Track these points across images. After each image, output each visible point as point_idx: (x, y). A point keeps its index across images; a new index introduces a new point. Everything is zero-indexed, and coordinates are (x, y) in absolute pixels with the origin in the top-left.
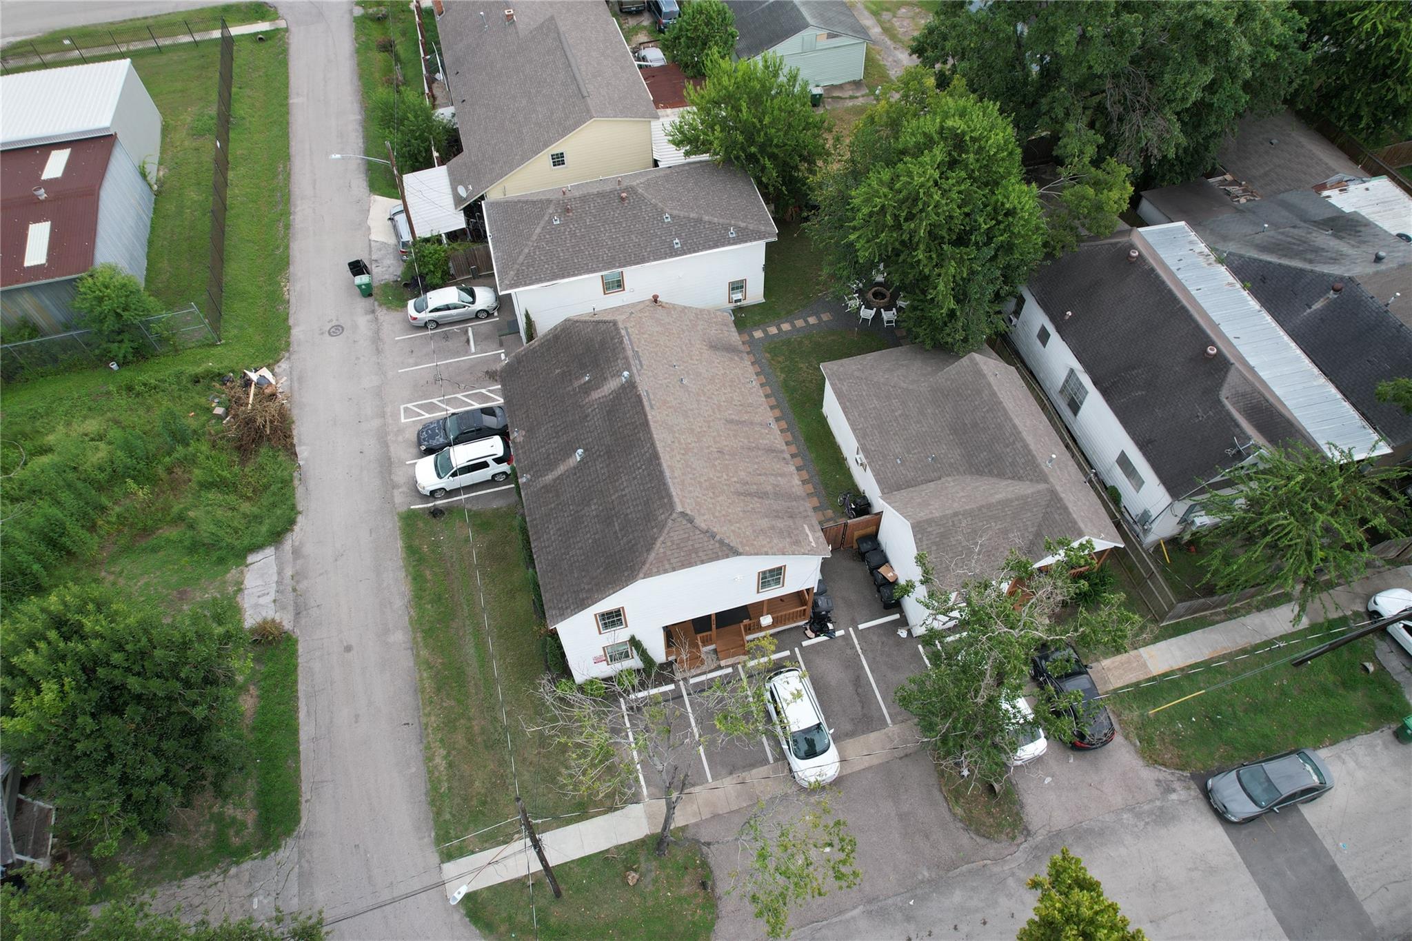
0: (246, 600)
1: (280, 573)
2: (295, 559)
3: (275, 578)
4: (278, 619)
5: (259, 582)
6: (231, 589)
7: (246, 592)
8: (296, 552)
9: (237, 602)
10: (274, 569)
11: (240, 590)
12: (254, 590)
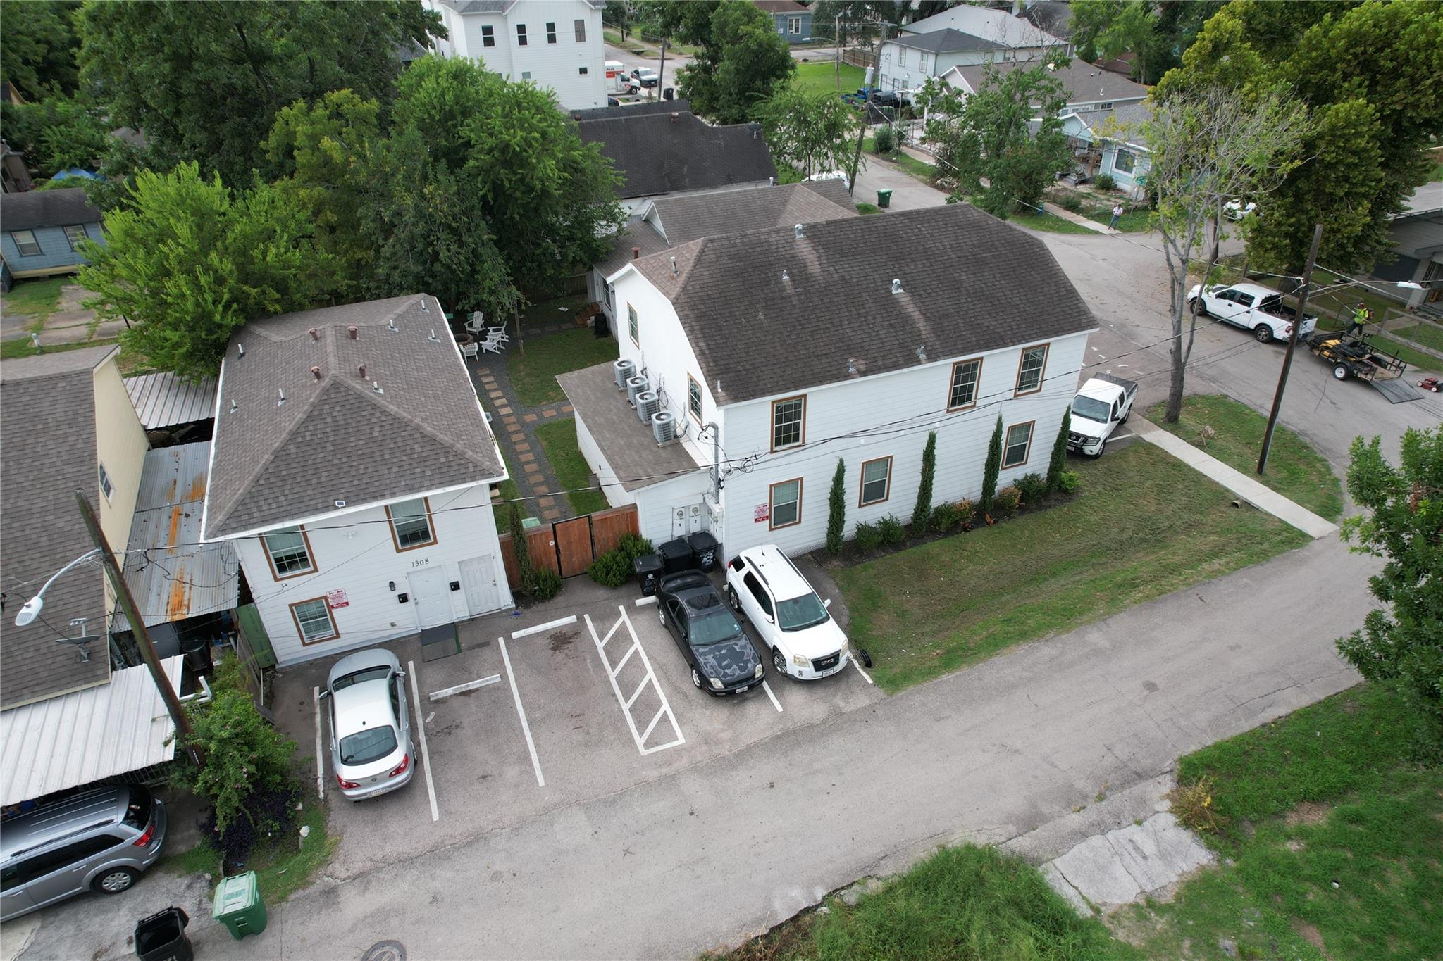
0: (1163, 882)
1: (1083, 835)
2: (1045, 820)
3: (1096, 840)
4: (1167, 804)
5: (1118, 870)
6: (1160, 923)
7: (1149, 888)
8: (1030, 822)
9: (1178, 897)
10: (1081, 849)
11: (1151, 904)
12: (1138, 874)
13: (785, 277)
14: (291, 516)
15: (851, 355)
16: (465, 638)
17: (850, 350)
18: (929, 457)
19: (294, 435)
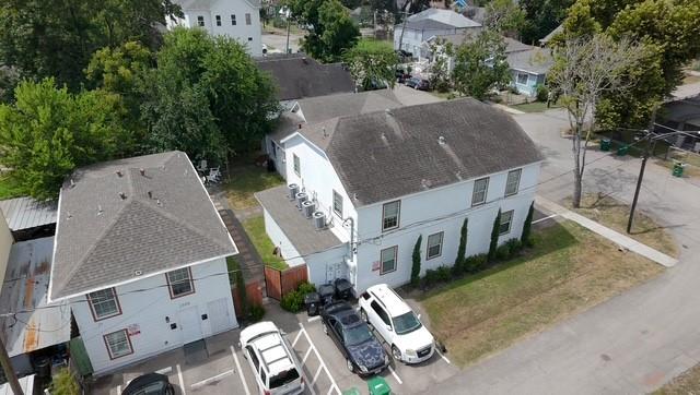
13: (383, 137)
14: (107, 282)
15: (422, 177)
16: (210, 349)
17: (422, 175)
18: (464, 230)
19: (109, 233)
